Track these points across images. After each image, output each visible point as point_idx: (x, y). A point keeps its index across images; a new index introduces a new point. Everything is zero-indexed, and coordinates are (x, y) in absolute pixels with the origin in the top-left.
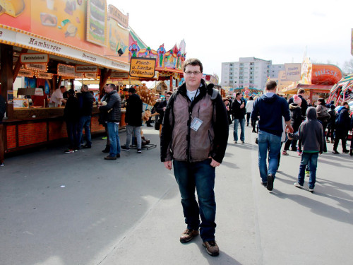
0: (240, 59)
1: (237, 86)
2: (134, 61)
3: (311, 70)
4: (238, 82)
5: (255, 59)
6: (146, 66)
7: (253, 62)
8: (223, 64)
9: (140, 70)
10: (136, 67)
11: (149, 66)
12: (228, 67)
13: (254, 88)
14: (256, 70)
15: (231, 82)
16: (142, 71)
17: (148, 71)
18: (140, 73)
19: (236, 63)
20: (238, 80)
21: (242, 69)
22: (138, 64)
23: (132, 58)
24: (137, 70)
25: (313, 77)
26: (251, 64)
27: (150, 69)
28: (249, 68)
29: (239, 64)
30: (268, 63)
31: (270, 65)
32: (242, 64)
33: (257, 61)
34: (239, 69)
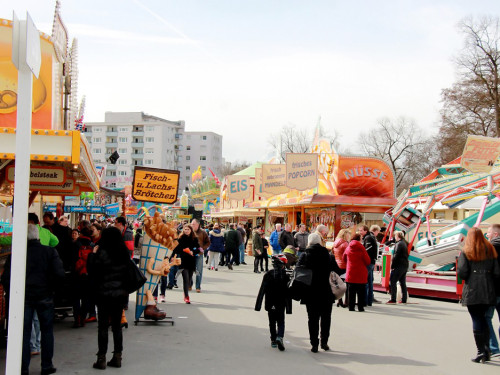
0: (108, 115)
2: (141, 174)
3: (336, 168)
5: (145, 117)
6: (162, 183)
7: (141, 125)
9: (153, 190)
10: (145, 185)
11: (168, 183)
14: (147, 145)
16: (156, 191)
17: (166, 192)
18: (152, 194)
19: (99, 125)
21: (113, 140)
22: (148, 180)
23: (137, 168)
24: (147, 190)
25: (342, 180)
26: (136, 129)
27: (170, 188)
28: (131, 140)
29: (106, 129)
30: (177, 129)
31: (180, 131)
32: (113, 129)
33: (151, 122)
34: (104, 140)
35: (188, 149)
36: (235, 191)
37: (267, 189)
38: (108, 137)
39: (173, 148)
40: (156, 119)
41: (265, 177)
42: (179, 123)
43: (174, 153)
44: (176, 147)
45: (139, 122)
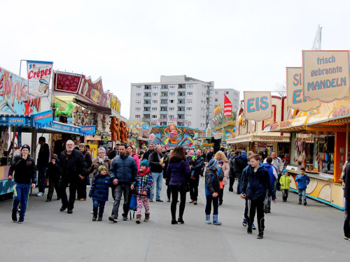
0: (162, 77)
1: (157, 122)
4: (159, 117)
5: (187, 79)
7: (184, 84)
8: (133, 85)
12: (142, 90)
13: (186, 126)
14: (188, 97)
15: (147, 116)
19: (156, 85)
20: (158, 113)
21: (165, 94)
26: (181, 86)
28: (177, 94)
29: (161, 87)
30: (208, 87)
31: (210, 88)
32: (165, 87)
33: (191, 82)
34: (160, 94)
35: (216, 100)
36: (254, 110)
37: (311, 93)
38: (162, 93)
39: (205, 100)
40: (194, 80)
41: (308, 73)
42: (210, 83)
43: (206, 103)
44: (208, 99)
45: (183, 82)
